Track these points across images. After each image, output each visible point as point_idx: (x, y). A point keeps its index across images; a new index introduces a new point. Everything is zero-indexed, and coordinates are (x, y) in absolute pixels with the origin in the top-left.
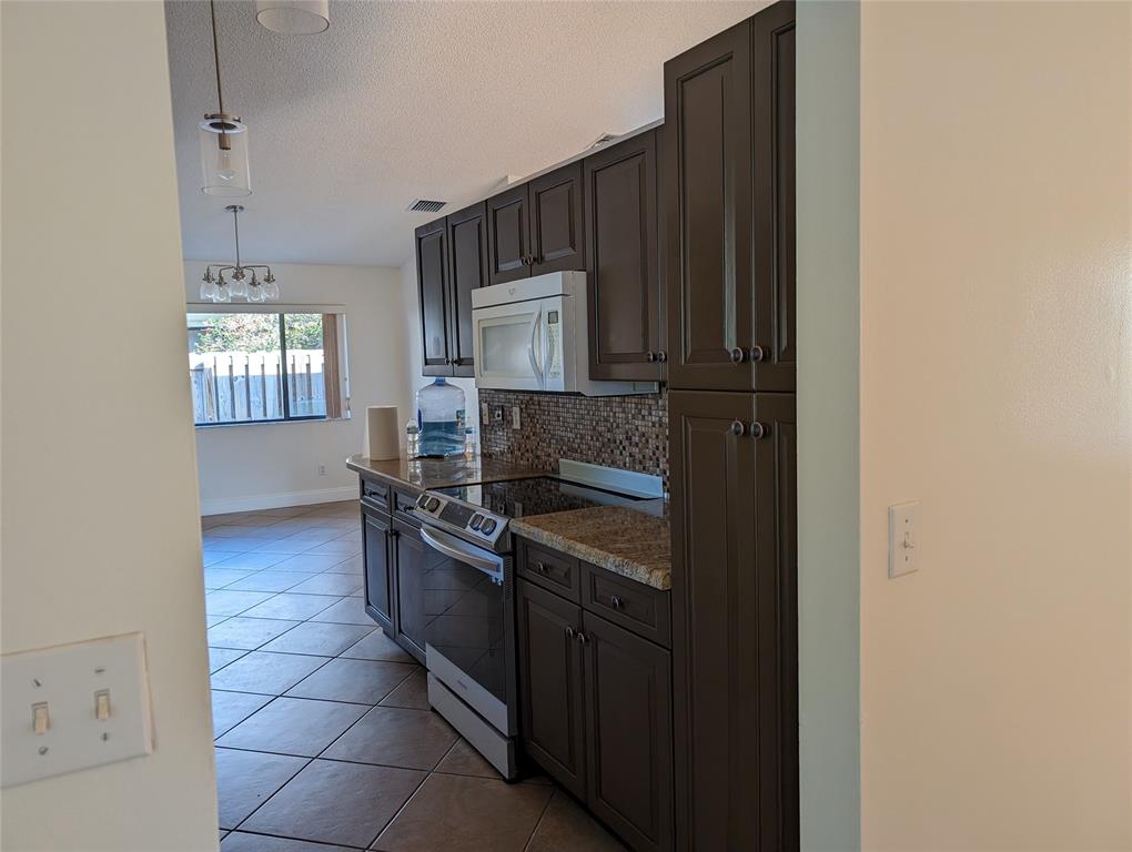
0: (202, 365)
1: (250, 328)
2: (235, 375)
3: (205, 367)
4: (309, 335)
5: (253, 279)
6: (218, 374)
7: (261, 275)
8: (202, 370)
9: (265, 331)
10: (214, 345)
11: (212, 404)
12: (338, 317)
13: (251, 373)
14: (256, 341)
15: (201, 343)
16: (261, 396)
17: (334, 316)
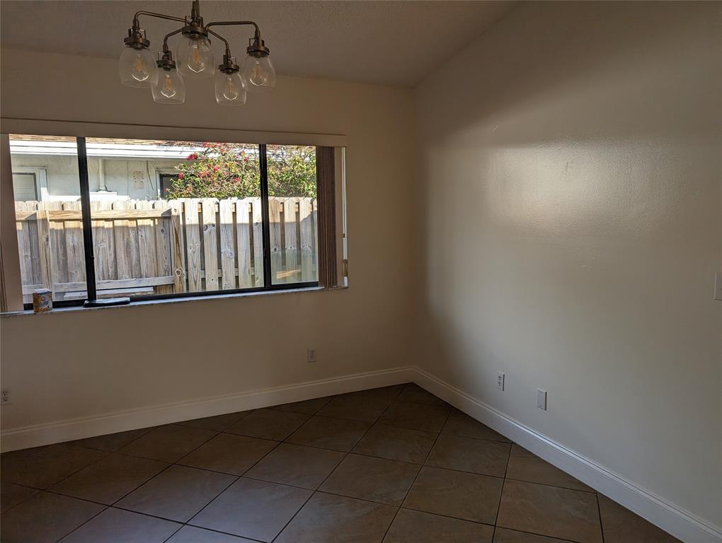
0: (169, 211)
1: (221, 172)
2: (205, 222)
3: (174, 213)
4: (282, 182)
5: (227, 57)
6: (187, 222)
7: (240, 40)
8: (169, 218)
9: (236, 176)
10: (185, 192)
11: (179, 255)
12: (336, 149)
13: (222, 221)
14: (228, 187)
15: (173, 190)
16: (232, 246)
17: (332, 149)
